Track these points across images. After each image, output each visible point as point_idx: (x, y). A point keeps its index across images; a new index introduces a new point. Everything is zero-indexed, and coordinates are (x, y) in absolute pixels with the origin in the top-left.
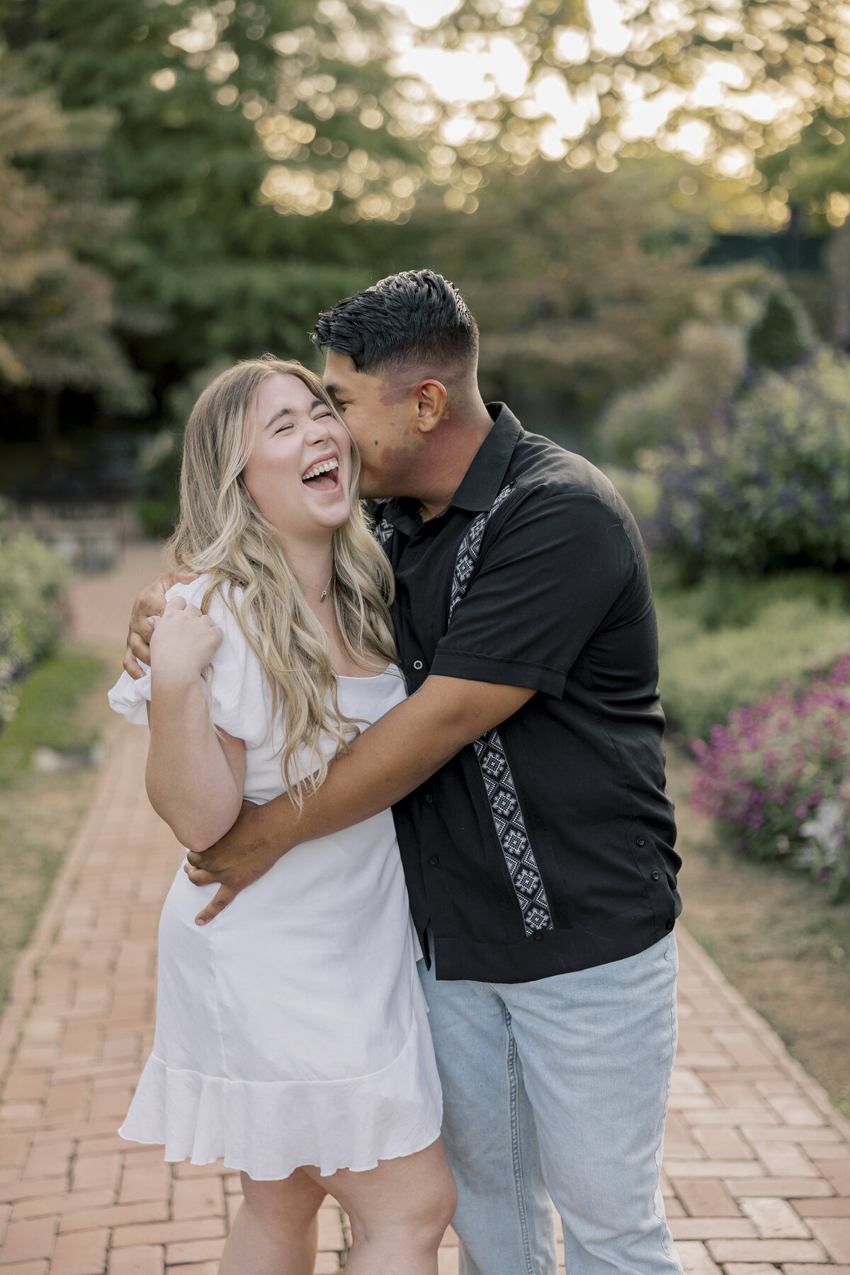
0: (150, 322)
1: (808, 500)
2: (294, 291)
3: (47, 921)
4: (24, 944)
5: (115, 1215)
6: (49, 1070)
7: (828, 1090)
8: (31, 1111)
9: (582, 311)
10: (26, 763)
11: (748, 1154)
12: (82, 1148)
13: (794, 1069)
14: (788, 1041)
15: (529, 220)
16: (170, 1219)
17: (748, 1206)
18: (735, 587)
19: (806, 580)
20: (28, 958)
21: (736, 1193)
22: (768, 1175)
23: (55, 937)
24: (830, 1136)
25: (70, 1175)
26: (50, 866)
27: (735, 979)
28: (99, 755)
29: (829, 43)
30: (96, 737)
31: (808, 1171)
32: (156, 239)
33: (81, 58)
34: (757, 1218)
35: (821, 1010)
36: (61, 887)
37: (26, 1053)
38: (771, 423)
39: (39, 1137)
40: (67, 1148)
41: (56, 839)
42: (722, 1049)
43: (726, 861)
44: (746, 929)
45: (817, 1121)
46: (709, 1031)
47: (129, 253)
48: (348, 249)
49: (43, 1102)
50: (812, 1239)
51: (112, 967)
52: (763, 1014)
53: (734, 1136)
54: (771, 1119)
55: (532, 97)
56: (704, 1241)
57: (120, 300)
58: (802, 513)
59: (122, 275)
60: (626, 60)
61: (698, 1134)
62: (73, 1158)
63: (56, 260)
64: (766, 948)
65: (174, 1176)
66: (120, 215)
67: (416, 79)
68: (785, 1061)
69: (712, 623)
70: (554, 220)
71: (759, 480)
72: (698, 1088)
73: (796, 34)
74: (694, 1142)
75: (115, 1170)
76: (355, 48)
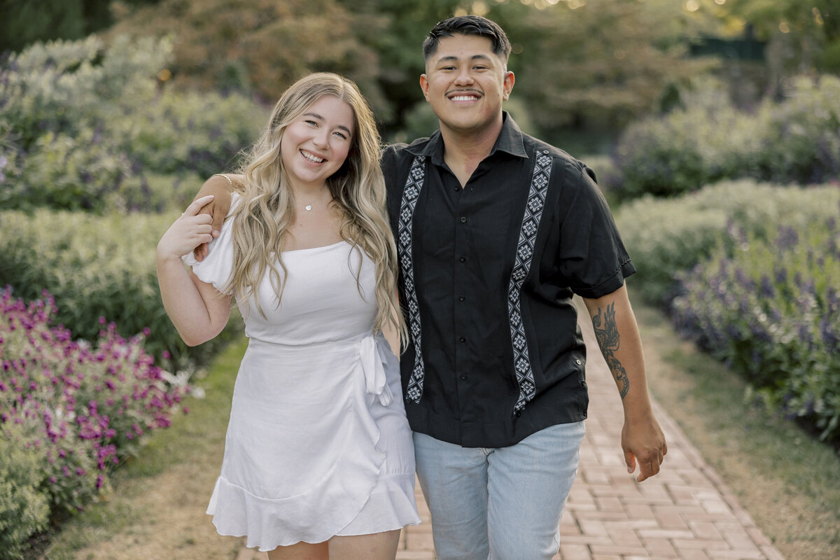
32: (400, 32)
47: (389, 41)
57: (383, 64)
59: (383, 51)
63: (352, 44)
66: (384, 21)
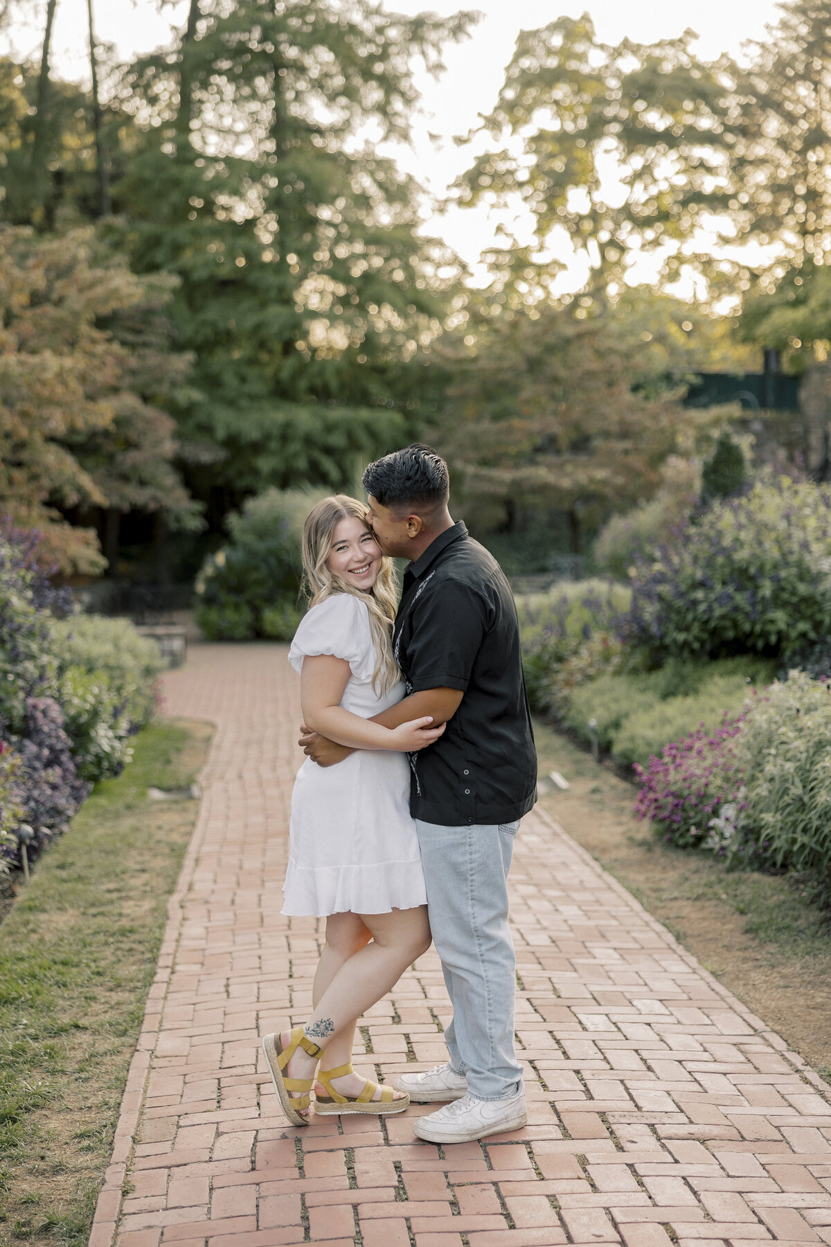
0: (206, 454)
1: (741, 599)
2: (330, 428)
3: (183, 879)
4: (170, 892)
5: (259, 1006)
6: (203, 950)
7: (697, 957)
8: (197, 968)
9: (581, 445)
10: (143, 795)
11: (643, 983)
12: (231, 981)
13: (680, 949)
14: (679, 938)
15: (534, 365)
16: (292, 1006)
17: (635, 1003)
18: (688, 669)
19: (742, 661)
20: (175, 899)
21: (629, 997)
22: (651, 991)
23: (190, 888)
24: (696, 977)
25: (227, 991)
26: (178, 852)
27: (651, 910)
28: (195, 791)
29: (813, 196)
30: (191, 780)
31: (678, 990)
32: (210, 382)
33: (147, 227)
34: (640, 1006)
35: (706, 924)
36: (188, 862)
37: (184, 943)
38: (714, 540)
39: (202, 978)
40: (224, 982)
41: (176, 838)
42: (636, 940)
43: (658, 850)
44: (664, 885)
45: (690, 970)
46: (628, 932)
48: (375, 388)
49: (202, 964)
50: (672, 1014)
51: (233, 902)
52: (665, 925)
53: (636, 975)
54: (660, 969)
55: (541, 248)
56: (607, 1015)
57: (178, 435)
58: (736, 609)
59: (180, 413)
60: (626, 212)
61: (611, 975)
62: (227, 986)
63: (129, 401)
64: (676, 894)
65: (292, 990)
66: (183, 362)
67: (439, 243)
68: (674, 945)
69: (667, 695)
70: (556, 365)
71: (702, 584)
72: (617, 956)
73: (780, 189)
74: (610, 978)
75: (256, 990)
76: (384, 216)
